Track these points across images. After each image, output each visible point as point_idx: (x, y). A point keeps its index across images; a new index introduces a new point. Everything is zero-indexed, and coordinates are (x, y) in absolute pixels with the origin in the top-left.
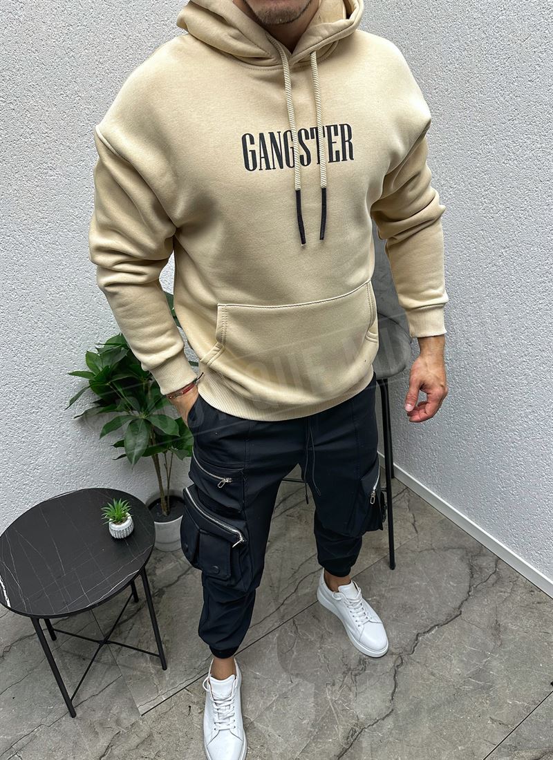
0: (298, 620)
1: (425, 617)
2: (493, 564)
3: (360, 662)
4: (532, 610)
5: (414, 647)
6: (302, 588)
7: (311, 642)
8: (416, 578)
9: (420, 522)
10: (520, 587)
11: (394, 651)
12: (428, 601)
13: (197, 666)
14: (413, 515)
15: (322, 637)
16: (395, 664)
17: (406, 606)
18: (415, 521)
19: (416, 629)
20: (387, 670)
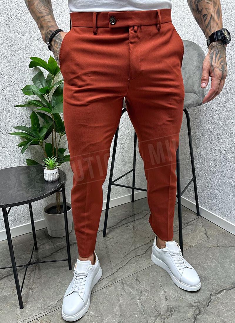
0: (125, 281)
1: (216, 284)
3: (168, 310)
5: (209, 303)
6: (131, 264)
7: (133, 294)
8: (208, 261)
9: (209, 232)
11: (193, 304)
12: (218, 275)
13: (50, 305)
14: (205, 229)
15: (141, 293)
16: (194, 313)
18: (206, 232)
19: (209, 291)
20: (189, 317)
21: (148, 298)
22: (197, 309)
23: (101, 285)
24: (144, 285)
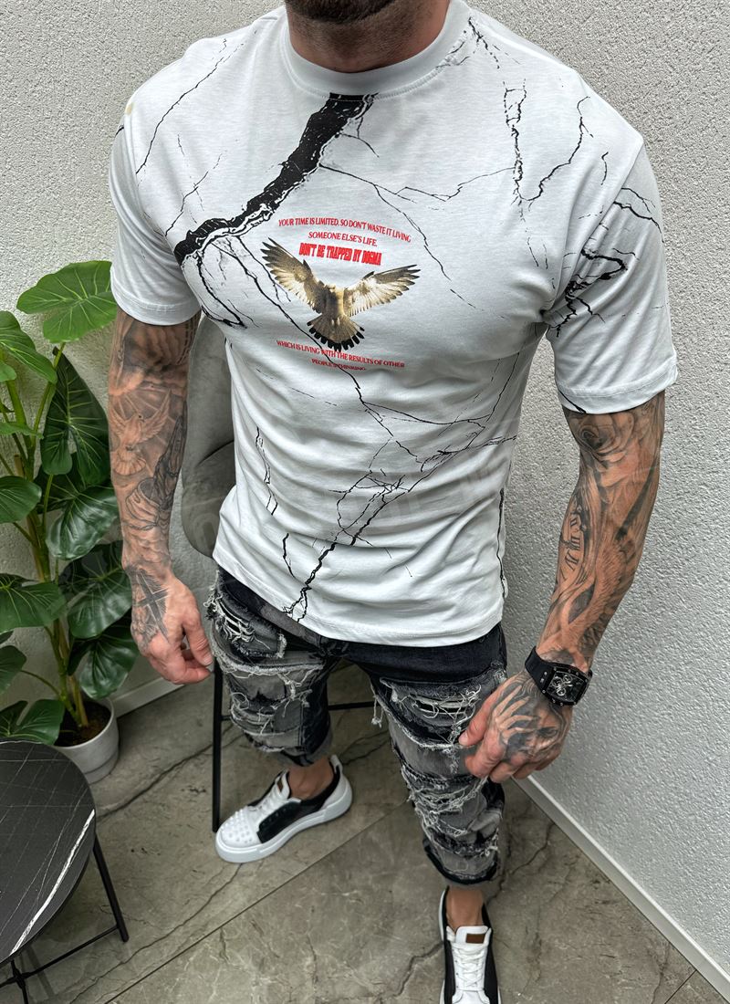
0: (229, 932)
1: (429, 928)
2: (543, 834)
4: (591, 915)
5: (404, 983)
6: (243, 876)
7: (243, 971)
10: (580, 874)
11: (371, 989)
15: (262, 963)
17: (401, 906)
19: (410, 948)
21: (276, 979)
23: (170, 947)
24: (271, 939)
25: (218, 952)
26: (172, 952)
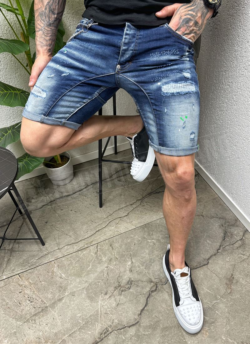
2: (241, 234)
6: (110, 226)
7: (103, 262)
13: (30, 262)
15: (111, 260)
20: (144, 293)
21: (115, 267)
22: (154, 285)
23: (77, 247)
24: (116, 252)
25: (95, 252)
26: (78, 249)
